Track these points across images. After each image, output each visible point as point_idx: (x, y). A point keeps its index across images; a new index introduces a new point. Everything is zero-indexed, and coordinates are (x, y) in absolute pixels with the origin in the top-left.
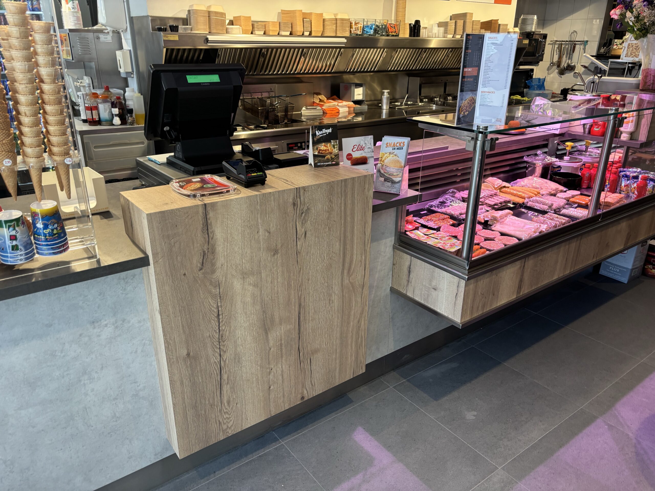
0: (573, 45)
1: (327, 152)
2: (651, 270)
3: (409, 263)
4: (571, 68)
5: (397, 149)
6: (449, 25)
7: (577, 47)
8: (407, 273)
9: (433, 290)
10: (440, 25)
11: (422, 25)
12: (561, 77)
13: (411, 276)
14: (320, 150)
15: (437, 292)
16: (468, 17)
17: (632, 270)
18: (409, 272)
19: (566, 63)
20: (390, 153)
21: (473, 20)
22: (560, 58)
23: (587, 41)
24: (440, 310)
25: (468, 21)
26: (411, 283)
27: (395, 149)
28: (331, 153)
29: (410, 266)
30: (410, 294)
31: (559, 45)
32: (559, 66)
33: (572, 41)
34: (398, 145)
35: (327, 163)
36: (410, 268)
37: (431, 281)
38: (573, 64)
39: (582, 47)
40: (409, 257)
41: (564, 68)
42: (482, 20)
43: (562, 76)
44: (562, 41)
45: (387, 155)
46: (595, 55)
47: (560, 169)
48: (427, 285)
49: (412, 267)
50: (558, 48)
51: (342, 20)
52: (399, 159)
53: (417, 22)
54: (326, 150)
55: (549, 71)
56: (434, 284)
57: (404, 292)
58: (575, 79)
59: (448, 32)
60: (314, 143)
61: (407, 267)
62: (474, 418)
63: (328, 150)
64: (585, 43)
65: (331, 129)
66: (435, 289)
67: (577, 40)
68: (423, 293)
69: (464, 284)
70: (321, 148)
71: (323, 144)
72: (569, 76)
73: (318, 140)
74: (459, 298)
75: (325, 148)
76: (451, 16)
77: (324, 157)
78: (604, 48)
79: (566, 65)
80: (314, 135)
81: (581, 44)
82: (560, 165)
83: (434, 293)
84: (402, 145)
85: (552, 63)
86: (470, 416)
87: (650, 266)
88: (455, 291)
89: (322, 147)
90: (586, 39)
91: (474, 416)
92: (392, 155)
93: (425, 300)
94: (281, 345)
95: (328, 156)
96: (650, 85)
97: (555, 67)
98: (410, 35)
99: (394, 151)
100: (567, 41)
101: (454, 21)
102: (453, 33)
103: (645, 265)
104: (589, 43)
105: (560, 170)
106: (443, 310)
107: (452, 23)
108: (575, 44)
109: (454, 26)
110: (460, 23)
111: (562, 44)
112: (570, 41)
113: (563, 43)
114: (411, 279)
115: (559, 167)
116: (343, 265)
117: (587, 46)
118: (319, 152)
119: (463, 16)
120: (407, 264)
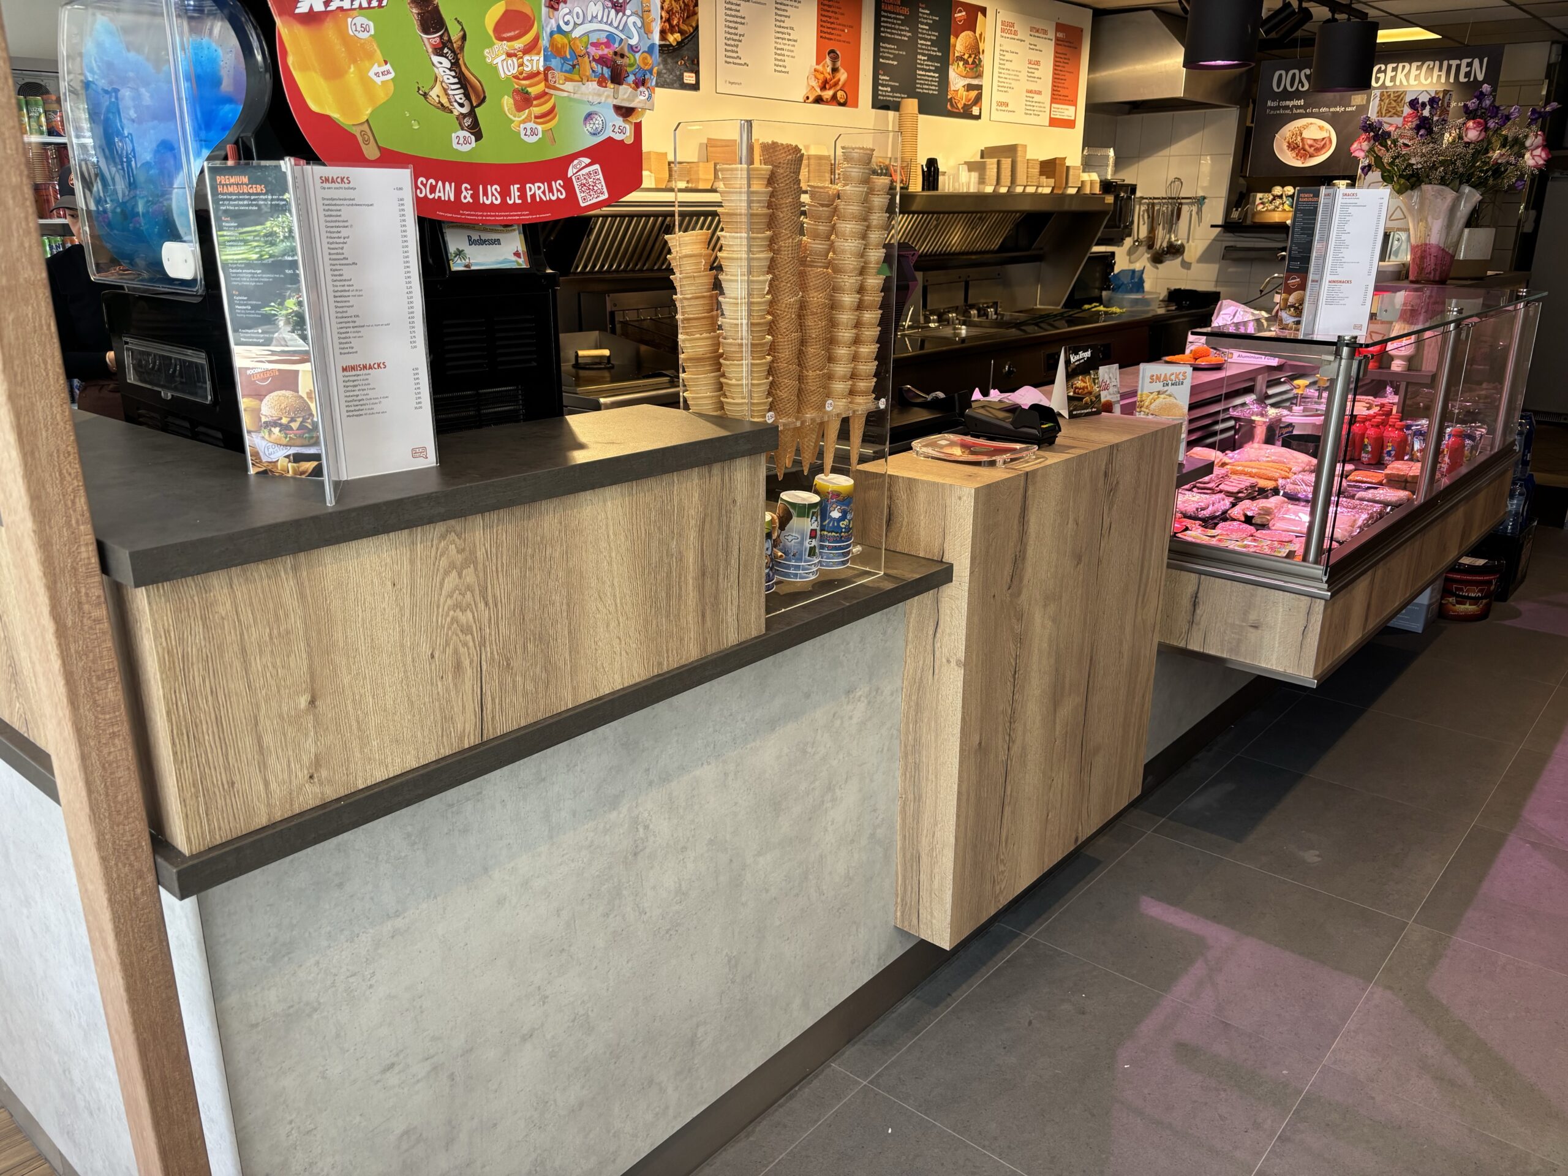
0: (1176, 207)
1: (1086, 391)
2: (1454, 605)
3: (1195, 588)
4: (1175, 250)
5: (1172, 384)
6: (988, 167)
7: (1185, 209)
8: (1190, 607)
9: (1252, 630)
10: (971, 166)
11: (941, 168)
12: (1157, 268)
13: (1198, 612)
14: (1076, 388)
15: (1260, 631)
16: (1020, 153)
17: (1429, 606)
18: (1194, 605)
19: (1166, 240)
20: (1159, 393)
21: (1028, 157)
22: (1152, 230)
23: (1204, 198)
24: (1267, 664)
25: (1019, 159)
26: (1198, 624)
27: (1167, 385)
28: (1090, 393)
29: (1197, 593)
30: (1195, 646)
31: (1148, 205)
32: (1150, 246)
33: (1174, 198)
34: (1173, 377)
35: (1085, 411)
36: (1196, 597)
37: (1246, 613)
38: (1179, 242)
39: (1195, 209)
40: (1194, 576)
41: (1163, 251)
42: (1041, 159)
43: (1159, 266)
44: (1155, 198)
45: (1155, 395)
46: (1220, 222)
47: (1291, 429)
48: (1237, 622)
49: (1199, 595)
50: (1148, 211)
51: (820, 158)
52: (1178, 402)
53: (932, 163)
54: (1083, 388)
55: (1132, 257)
56: (1253, 617)
57: (1182, 645)
58: (1185, 271)
59: (987, 181)
60: (1070, 375)
61: (1189, 596)
62: (1320, 859)
63: (1087, 388)
64: (1200, 201)
65: (1089, 352)
66: (1256, 627)
67: (1182, 195)
68: (1226, 638)
69: (1322, 608)
70: (1078, 385)
71: (1080, 377)
72: (1172, 265)
73: (1074, 370)
74: (1310, 635)
75: (1083, 384)
76: (982, 151)
77: (1081, 399)
78: (1237, 210)
79: (1165, 245)
80: (1068, 362)
81: (1192, 204)
82: (1291, 421)
83: (1253, 635)
84: (1181, 377)
85: (1137, 241)
86: (1311, 857)
87: (1451, 599)
88: (1303, 623)
89: (1079, 383)
90: (1201, 194)
91: (1318, 856)
92: (1162, 396)
93: (1231, 650)
94: (1067, 732)
95: (1087, 399)
96: (1430, 273)
97: (1143, 249)
98: (923, 189)
99: (1166, 388)
100: (1163, 198)
101: (996, 160)
102: (995, 183)
103: (1442, 598)
104: (1206, 201)
105: (1292, 432)
106: (1274, 662)
107: (992, 164)
108: (1181, 204)
109: (995, 170)
110: (1006, 163)
111: (1153, 205)
112: (1170, 198)
113: (1156, 201)
114: (1198, 618)
115: (1290, 425)
116: (1139, 587)
117: (1204, 208)
118: (1074, 392)
119: (1011, 151)
120: (1190, 589)
